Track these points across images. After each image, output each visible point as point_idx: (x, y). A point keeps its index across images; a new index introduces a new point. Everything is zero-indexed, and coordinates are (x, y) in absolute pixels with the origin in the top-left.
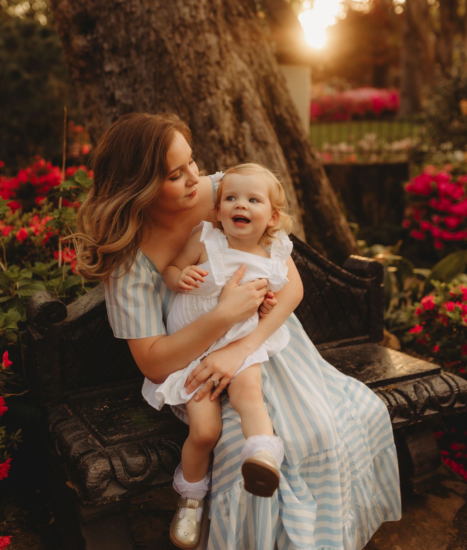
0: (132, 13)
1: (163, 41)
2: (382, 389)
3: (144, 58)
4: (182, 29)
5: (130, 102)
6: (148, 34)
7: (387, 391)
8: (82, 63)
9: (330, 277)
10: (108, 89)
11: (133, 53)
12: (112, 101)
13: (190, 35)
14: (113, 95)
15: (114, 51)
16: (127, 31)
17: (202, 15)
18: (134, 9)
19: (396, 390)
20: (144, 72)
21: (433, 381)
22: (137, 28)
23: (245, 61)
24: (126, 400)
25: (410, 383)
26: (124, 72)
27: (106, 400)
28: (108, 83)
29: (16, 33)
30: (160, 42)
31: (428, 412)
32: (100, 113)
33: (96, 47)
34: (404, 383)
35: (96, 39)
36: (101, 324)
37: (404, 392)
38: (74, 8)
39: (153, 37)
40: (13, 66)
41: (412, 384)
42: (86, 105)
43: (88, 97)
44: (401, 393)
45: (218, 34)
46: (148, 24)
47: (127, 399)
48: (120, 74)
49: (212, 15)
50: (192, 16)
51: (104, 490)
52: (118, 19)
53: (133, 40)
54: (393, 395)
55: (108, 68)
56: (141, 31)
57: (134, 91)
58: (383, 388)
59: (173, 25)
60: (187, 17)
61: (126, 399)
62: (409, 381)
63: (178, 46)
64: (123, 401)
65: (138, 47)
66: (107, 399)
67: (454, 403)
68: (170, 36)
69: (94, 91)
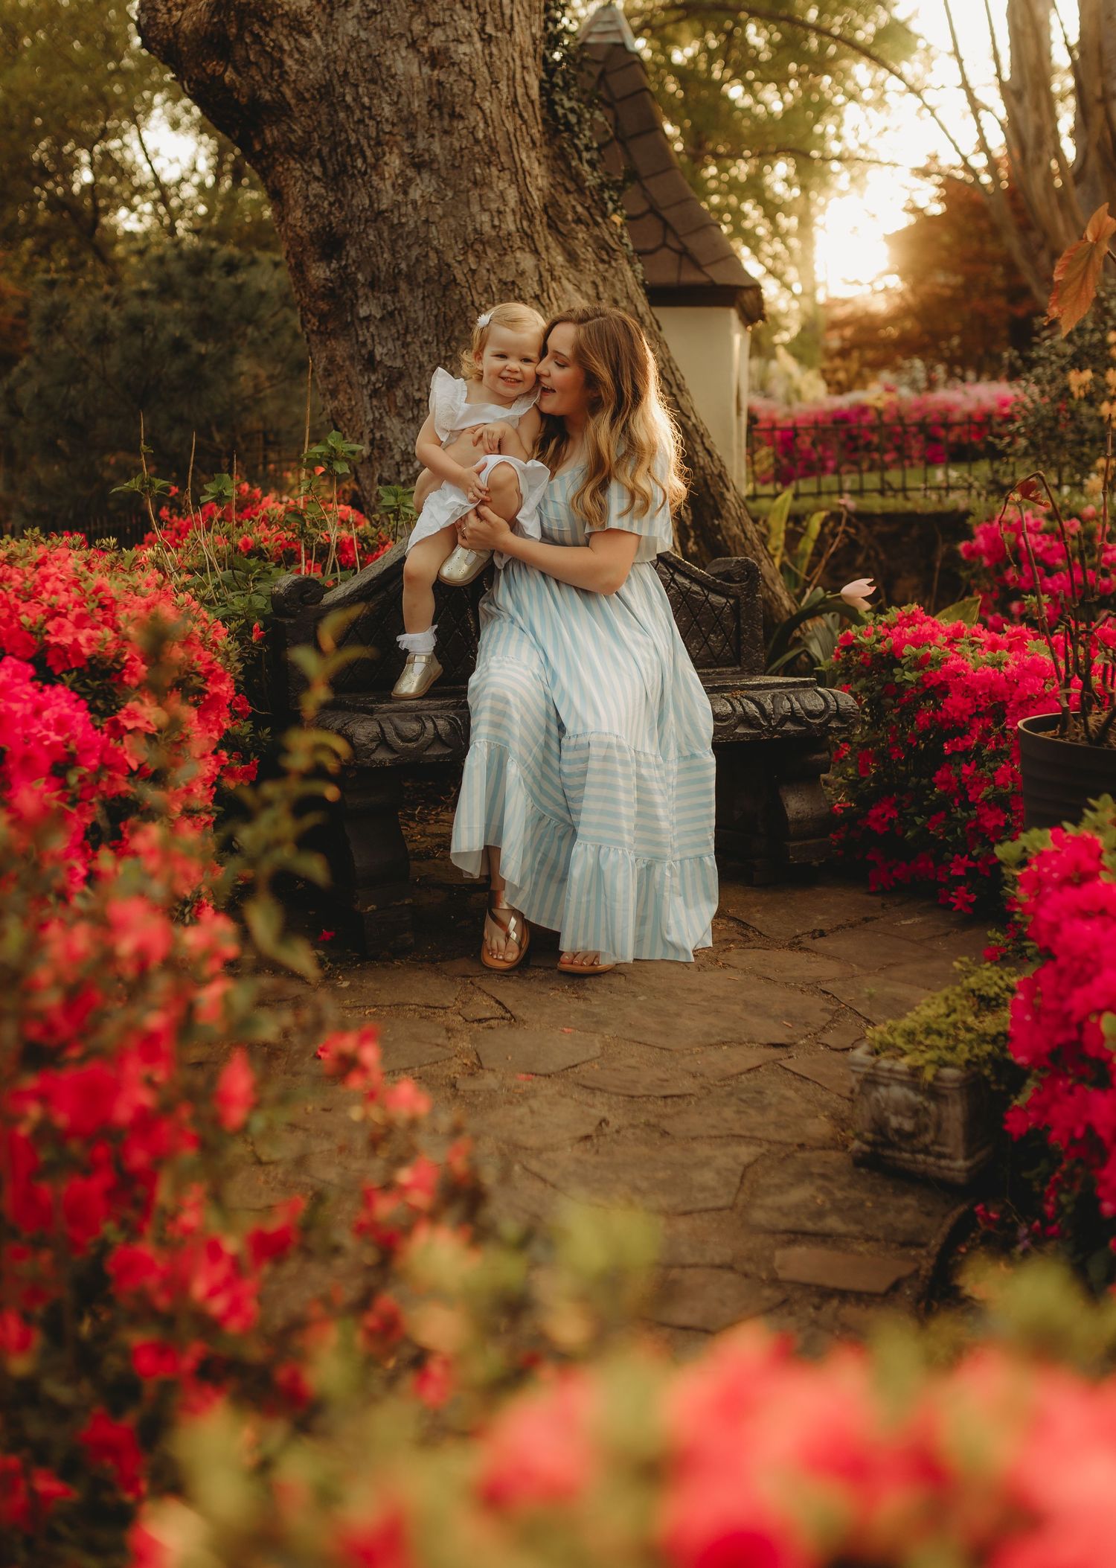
0: (402, 225)
1: (449, 266)
2: (725, 695)
3: (419, 293)
4: (479, 247)
5: (399, 363)
6: (426, 256)
7: (732, 696)
8: (323, 306)
9: (676, 576)
10: (364, 344)
11: (403, 286)
12: (370, 363)
13: (492, 255)
14: (371, 354)
15: (373, 284)
16: (394, 253)
17: (510, 224)
18: (403, 220)
19: (745, 697)
20: (421, 314)
21: (801, 696)
22: (409, 247)
23: (586, 296)
26: (388, 317)
28: (363, 334)
29: (176, 268)
30: (444, 267)
31: (789, 726)
32: (350, 384)
33: (346, 280)
35: (346, 266)
37: (755, 699)
38: (312, 220)
39: (433, 261)
40: (175, 330)
41: (771, 694)
42: (328, 373)
44: (752, 700)
45: (536, 252)
46: (427, 241)
48: (382, 319)
49: (525, 224)
50: (494, 227)
51: (374, 751)
52: (380, 235)
53: (403, 266)
55: (363, 312)
56: (415, 252)
57: (405, 345)
58: (727, 693)
59: (465, 241)
60: (487, 228)
63: (473, 272)
65: (410, 278)
67: (829, 721)
68: (461, 258)
69: (341, 349)
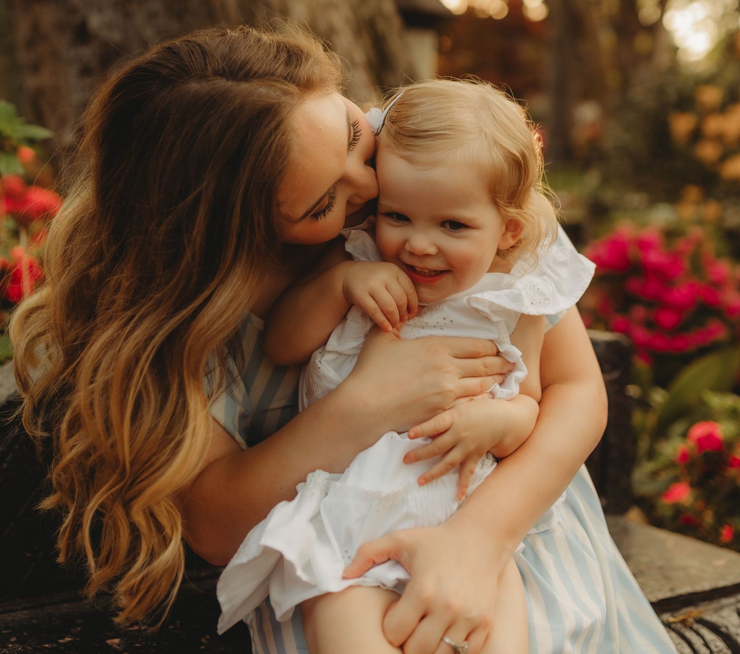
2: (671, 619)
7: (683, 622)
19: (701, 621)
24: (64, 643)
25: (728, 606)
27: (12, 643)
32: (57, 59)
34: (715, 605)
36: (16, 447)
37: (720, 627)
41: (734, 608)
43: (35, 28)
44: (714, 628)
47: (68, 639)
54: (698, 633)
57: (127, 15)
58: (673, 616)
61: (63, 638)
62: (725, 601)
64: (54, 645)
66: (13, 639)
69: (48, 15)
